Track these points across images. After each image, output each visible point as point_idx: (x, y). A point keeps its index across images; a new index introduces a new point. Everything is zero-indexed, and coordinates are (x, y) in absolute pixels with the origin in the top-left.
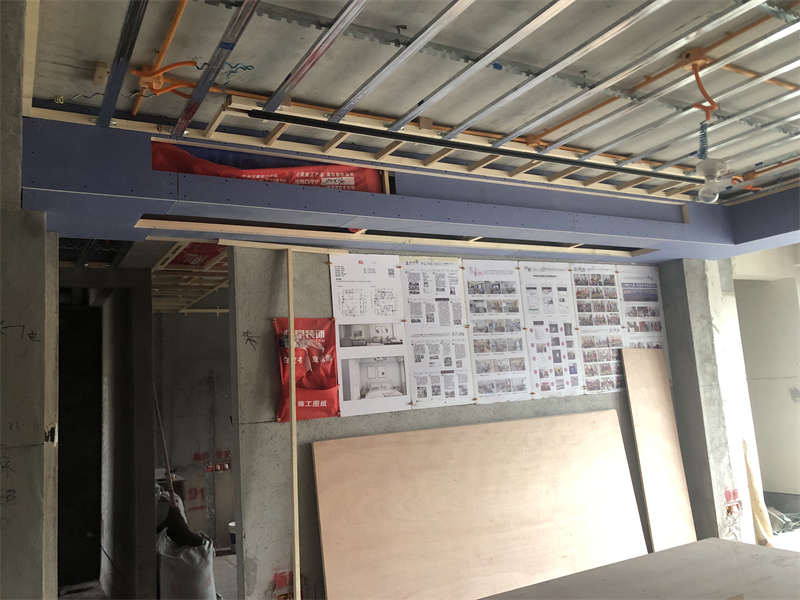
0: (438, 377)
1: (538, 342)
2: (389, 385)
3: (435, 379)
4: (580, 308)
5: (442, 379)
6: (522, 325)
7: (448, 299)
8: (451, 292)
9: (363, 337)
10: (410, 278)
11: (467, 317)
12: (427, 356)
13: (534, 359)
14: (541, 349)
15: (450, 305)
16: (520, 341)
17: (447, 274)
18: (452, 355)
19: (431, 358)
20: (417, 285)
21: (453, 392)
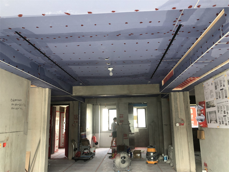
0: (223, 118)
2: (214, 120)
3: (222, 118)
5: (224, 118)
7: (223, 89)
8: (224, 86)
9: (209, 105)
10: (215, 84)
12: (220, 110)
15: (224, 91)
17: (222, 80)
18: (225, 110)
19: (221, 111)
20: (216, 86)
21: (227, 124)
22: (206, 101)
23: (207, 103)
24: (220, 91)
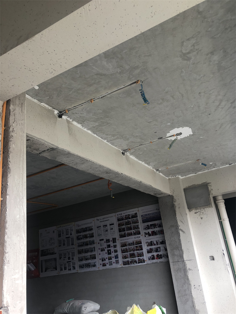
0: (66, 264)
1: (101, 247)
2: (52, 267)
4: (120, 231)
6: (95, 242)
7: (69, 237)
8: (71, 234)
9: (46, 253)
10: (59, 232)
11: (76, 242)
13: (100, 254)
14: (103, 250)
15: (70, 239)
16: (94, 248)
17: (69, 229)
18: (70, 256)
19: (64, 258)
20: (61, 234)
21: (70, 269)
22: (41, 249)
23: (42, 251)
24: (66, 239)
